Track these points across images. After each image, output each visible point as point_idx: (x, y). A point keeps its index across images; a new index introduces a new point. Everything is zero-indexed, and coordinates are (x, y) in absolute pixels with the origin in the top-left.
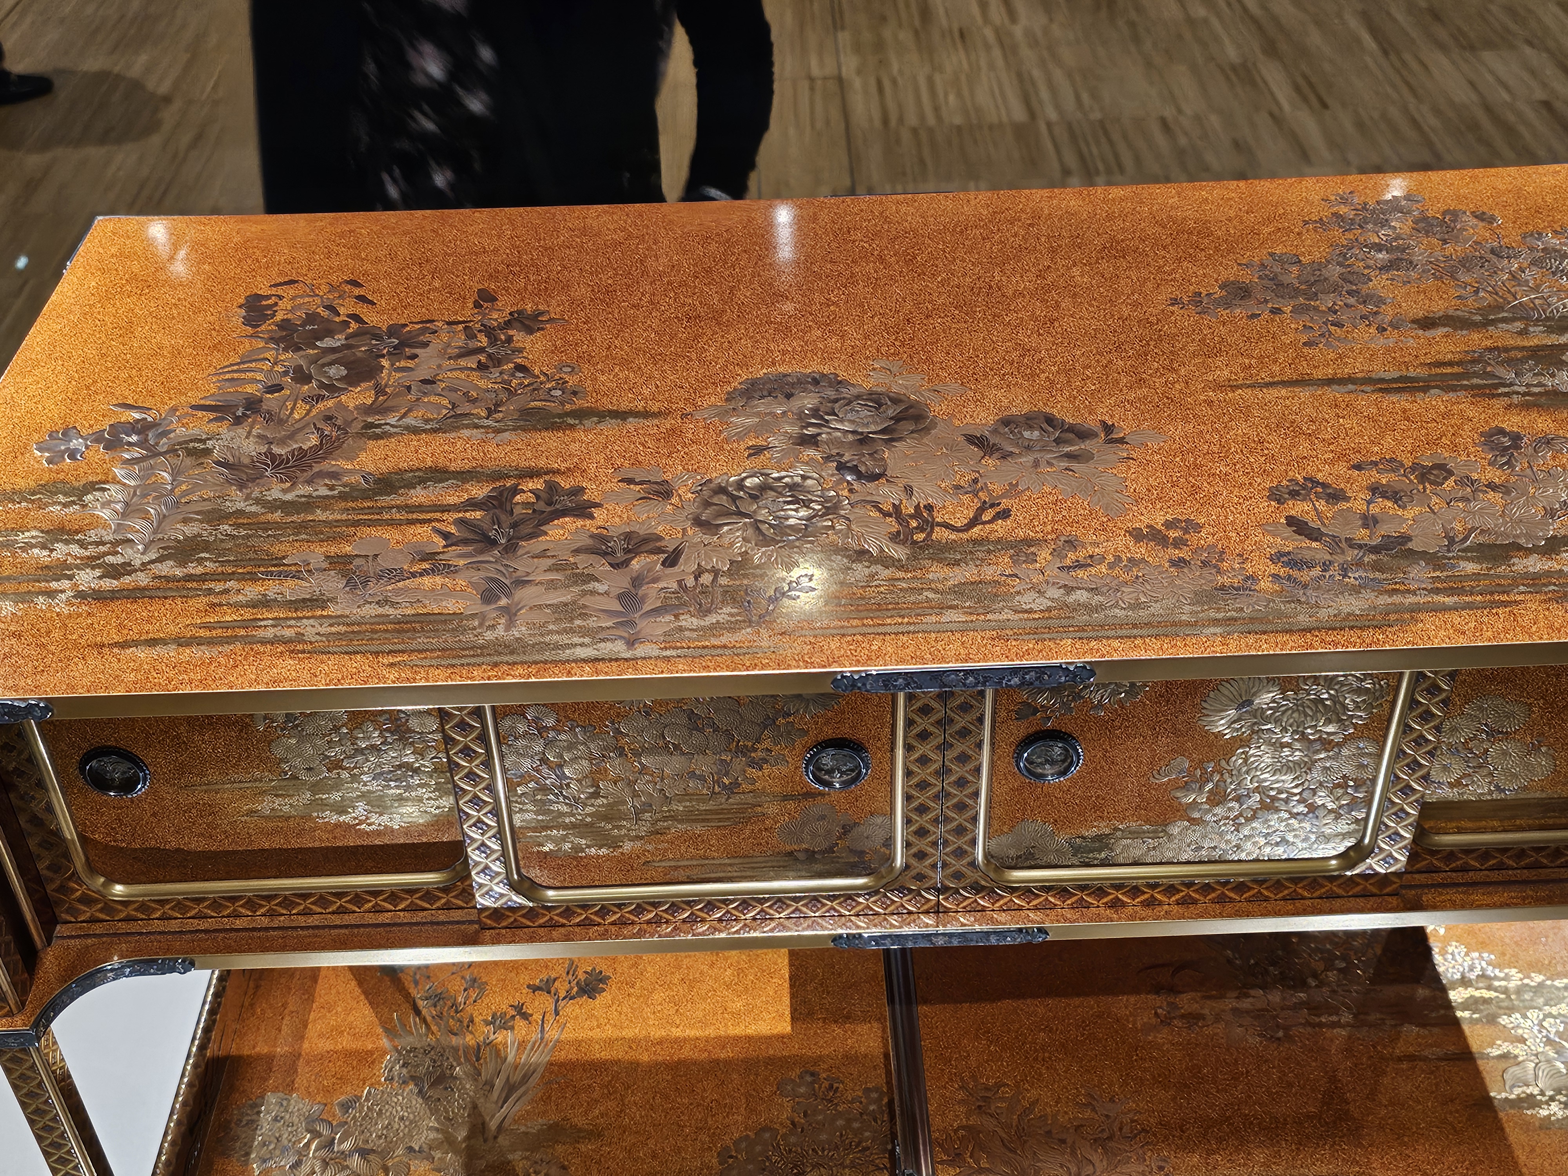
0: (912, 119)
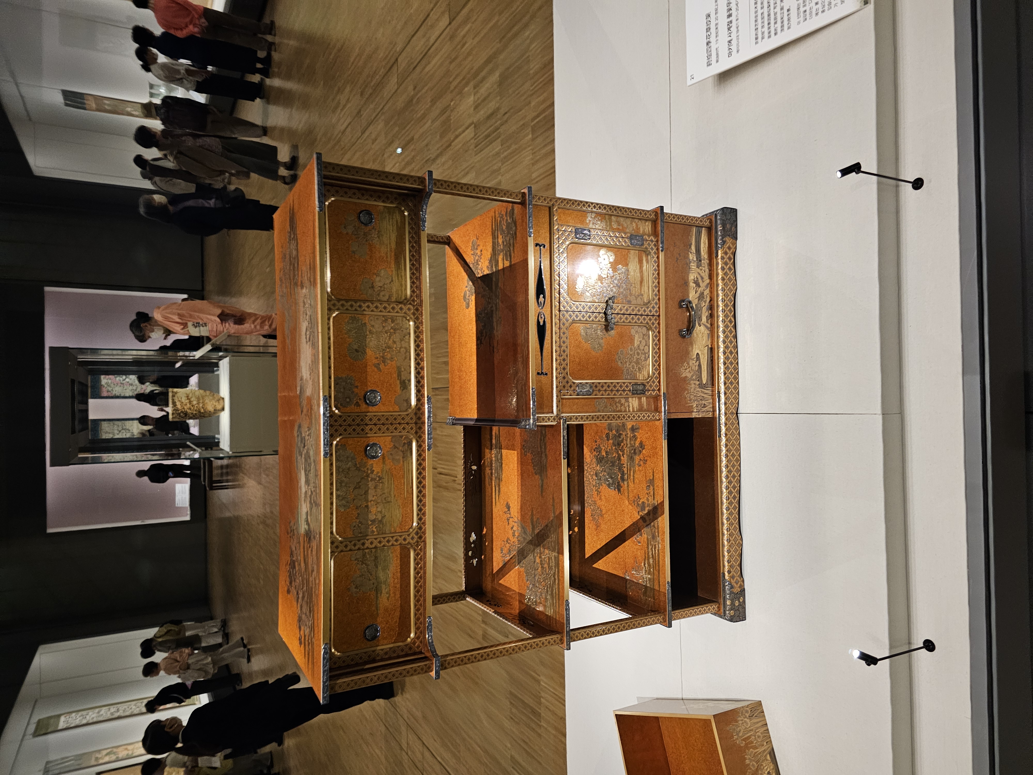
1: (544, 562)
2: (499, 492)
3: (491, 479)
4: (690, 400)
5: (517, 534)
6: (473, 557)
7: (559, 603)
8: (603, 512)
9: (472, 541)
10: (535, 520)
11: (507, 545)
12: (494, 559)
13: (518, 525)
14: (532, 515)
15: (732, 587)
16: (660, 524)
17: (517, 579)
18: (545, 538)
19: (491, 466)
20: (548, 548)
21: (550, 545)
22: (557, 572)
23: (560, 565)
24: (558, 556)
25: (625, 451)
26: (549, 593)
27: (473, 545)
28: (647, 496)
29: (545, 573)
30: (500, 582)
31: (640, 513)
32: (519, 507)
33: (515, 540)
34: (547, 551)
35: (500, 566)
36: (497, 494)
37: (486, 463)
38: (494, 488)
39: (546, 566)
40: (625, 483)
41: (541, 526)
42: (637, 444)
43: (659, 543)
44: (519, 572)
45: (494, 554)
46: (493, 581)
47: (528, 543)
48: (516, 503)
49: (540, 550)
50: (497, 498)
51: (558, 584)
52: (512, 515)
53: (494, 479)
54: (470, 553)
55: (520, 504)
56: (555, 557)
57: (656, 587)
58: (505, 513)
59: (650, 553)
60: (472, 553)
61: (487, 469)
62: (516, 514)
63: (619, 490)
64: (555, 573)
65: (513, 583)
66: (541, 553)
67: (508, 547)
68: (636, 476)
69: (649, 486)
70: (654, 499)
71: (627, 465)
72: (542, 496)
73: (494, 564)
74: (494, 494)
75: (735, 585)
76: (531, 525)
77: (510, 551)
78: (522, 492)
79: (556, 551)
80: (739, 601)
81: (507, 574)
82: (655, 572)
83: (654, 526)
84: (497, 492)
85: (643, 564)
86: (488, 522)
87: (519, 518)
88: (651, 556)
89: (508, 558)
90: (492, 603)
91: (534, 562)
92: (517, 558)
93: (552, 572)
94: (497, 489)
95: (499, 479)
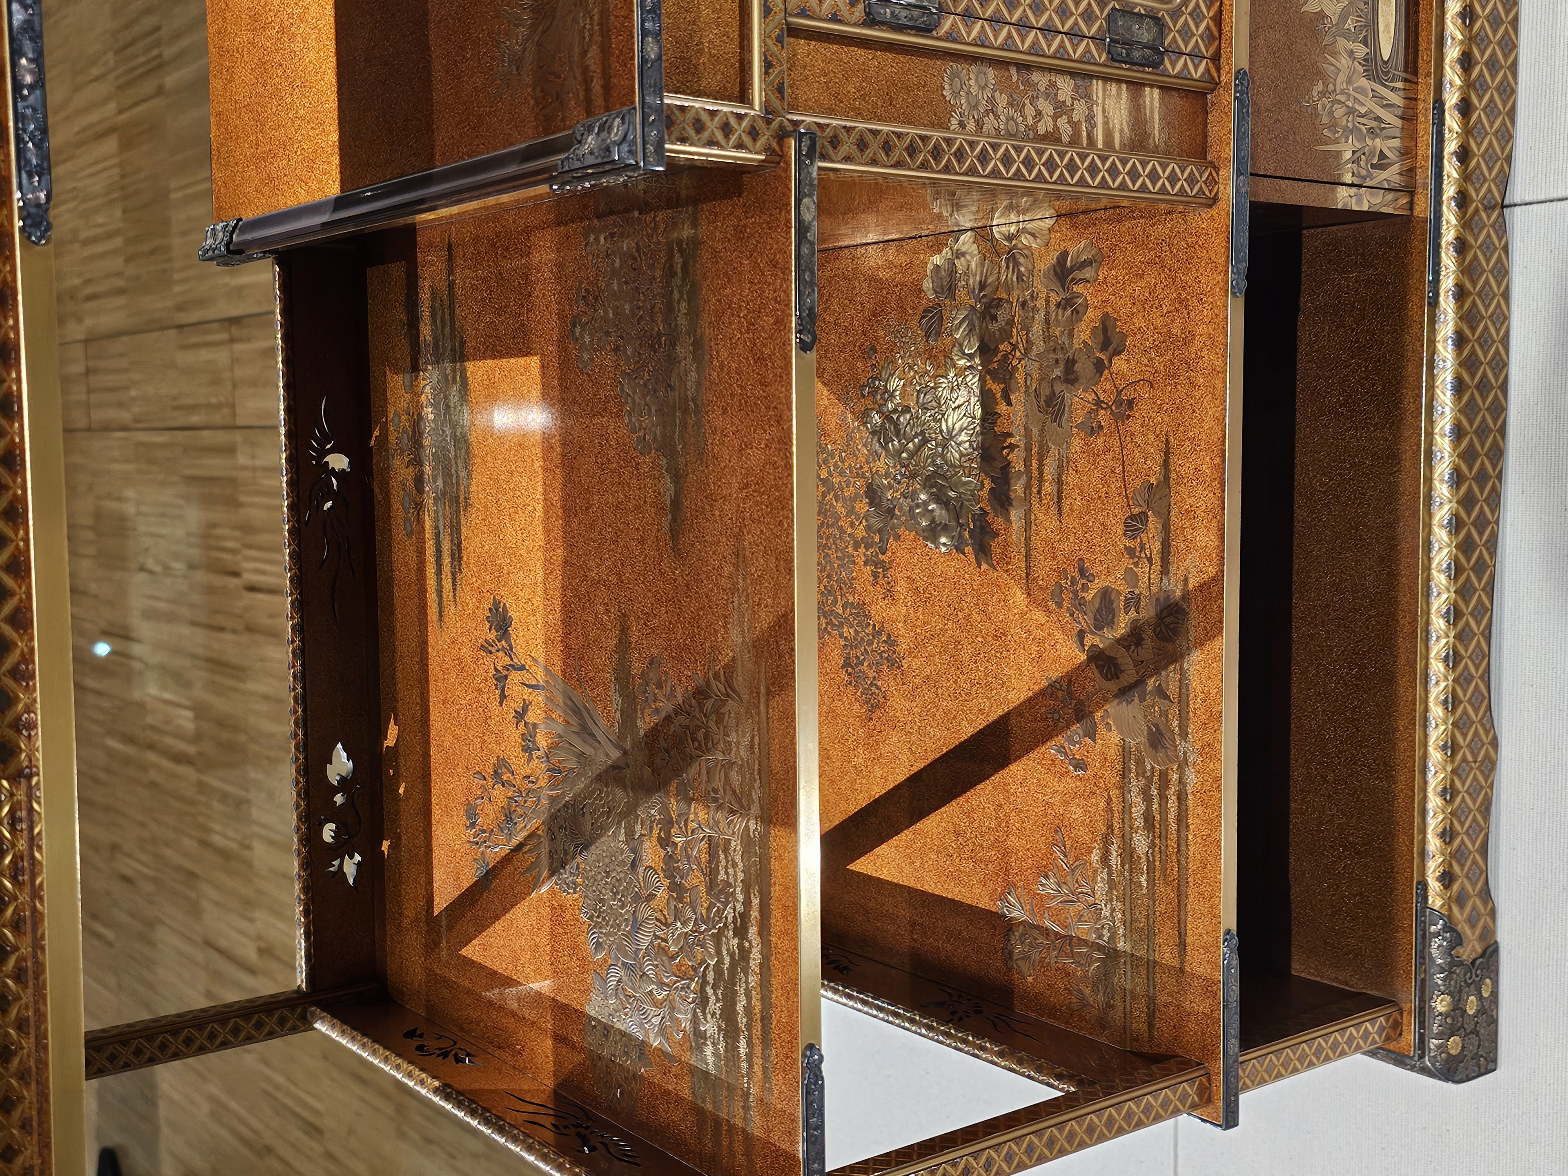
0: (117, 263)
1: (683, 865)
2: (457, 556)
3: (419, 506)
4: (1333, 126)
5: (542, 742)
6: (341, 848)
7: (765, 1058)
8: (903, 646)
9: (334, 779)
10: (637, 668)
11: (499, 792)
12: (437, 853)
13: (550, 699)
14: (624, 646)
15: (1457, 940)
16: (1195, 683)
17: (543, 939)
18: (691, 749)
19: (417, 444)
20: (711, 799)
21: (718, 783)
22: (755, 914)
23: (777, 877)
24: (764, 838)
25: (1020, 376)
26: (714, 1006)
27: (339, 799)
28: (1127, 562)
29: (689, 913)
30: (466, 952)
31: (1089, 640)
32: (556, 617)
33: (538, 767)
34: (699, 813)
35: (466, 885)
36: (447, 569)
37: (392, 438)
38: (430, 545)
39: (695, 880)
40: (1016, 515)
41: (672, 695)
42: (1084, 333)
43: (1183, 765)
44: (558, 912)
45: (438, 831)
46: (431, 946)
47: (599, 778)
48: (538, 600)
49: (665, 810)
50: (447, 585)
51: (765, 966)
52: (520, 655)
53: (429, 501)
54: (328, 833)
55: (557, 602)
56: (747, 841)
57: (1167, 955)
58: (486, 648)
59: (1138, 811)
60: (337, 834)
61: (396, 462)
62: (539, 653)
63: (983, 551)
64: (744, 916)
65: (526, 957)
66: (667, 823)
67: (502, 802)
68: (1071, 478)
69: (1142, 517)
70: (1165, 571)
71: (1028, 434)
72: (677, 552)
73: (438, 875)
74: (431, 571)
75: (1468, 931)
76: (616, 698)
77: (509, 818)
78: (570, 547)
79: (755, 810)
80: (1480, 997)
81: (497, 918)
82: (1160, 888)
83: (1161, 692)
84: (447, 560)
85: (1095, 857)
86: (406, 695)
87: (557, 669)
88: (1139, 822)
89: (502, 850)
90: (432, 1044)
91: (634, 865)
92: (544, 851)
93: (729, 912)
94: (446, 546)
95: (455, 500)
